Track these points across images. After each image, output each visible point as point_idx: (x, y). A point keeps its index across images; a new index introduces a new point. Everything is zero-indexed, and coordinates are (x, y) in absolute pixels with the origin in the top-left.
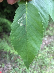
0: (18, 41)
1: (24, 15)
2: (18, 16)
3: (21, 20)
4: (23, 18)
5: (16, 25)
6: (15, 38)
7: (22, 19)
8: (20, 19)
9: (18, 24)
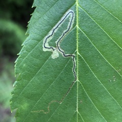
0: (40, 115)
1: (69, 14)
2: (46, 18)
3: (56, 36)
4: (64, 26)
5: (37, 57)
6: (31, 107)
7: (60, 30)
8: (51, 33)
9: (45, 50)
